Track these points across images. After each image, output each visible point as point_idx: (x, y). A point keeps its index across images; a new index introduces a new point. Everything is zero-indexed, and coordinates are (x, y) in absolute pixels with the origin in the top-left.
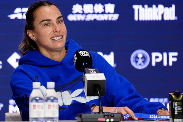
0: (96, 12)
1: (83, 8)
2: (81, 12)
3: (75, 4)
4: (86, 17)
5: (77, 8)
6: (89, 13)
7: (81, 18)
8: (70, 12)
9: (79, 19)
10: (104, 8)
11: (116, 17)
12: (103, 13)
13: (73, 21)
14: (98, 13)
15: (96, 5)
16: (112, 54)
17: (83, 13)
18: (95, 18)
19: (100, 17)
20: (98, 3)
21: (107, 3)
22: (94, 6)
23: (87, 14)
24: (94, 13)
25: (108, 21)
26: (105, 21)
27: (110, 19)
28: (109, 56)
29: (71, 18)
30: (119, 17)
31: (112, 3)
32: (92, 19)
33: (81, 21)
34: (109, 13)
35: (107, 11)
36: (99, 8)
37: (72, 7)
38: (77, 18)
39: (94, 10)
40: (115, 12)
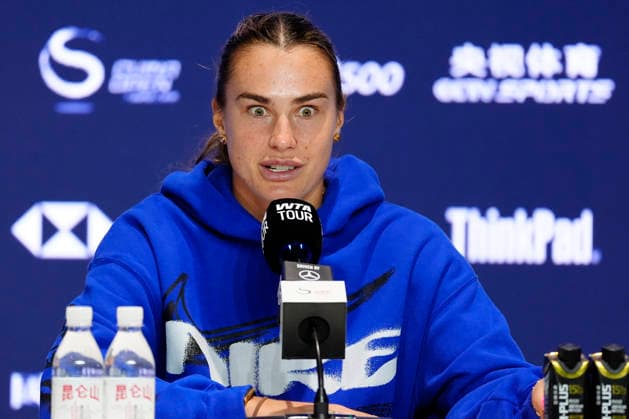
1: (487, 56)
2: (481, 73)
3: (460, 43)
4: (498, 90)
5: (466, 58)
6: (509, 77)
10: (563, 61)
12: (560, 76)
13: (453, 105)
14: (541, 78)
15: (535, 49)
17: (489, 75)
19: (546, 92)
20: (541, 43)
21: (574, 42)
22: (526, 50)
23: (499, 80)
24: (527, 76)
25: (576, 104)
26: (564, 103)
27: (582, 99)
28: (577, 222)
29: (445, 91)
32: (521, 97)
33: (480, 104)
34: (579, 77)
35: (572, 70)
36: (544, 58)
37: (449, 54)
38: (465, 91)
39: (526, 67)
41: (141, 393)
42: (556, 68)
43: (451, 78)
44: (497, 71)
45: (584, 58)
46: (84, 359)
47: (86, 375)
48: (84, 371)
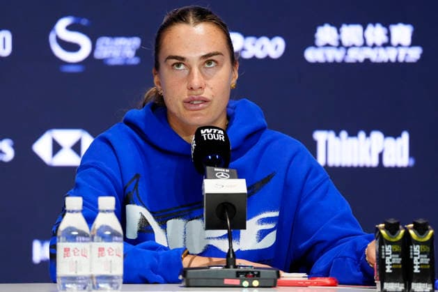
0: (370, 42)
1: (339, 32)
2: (335, 43)
3: (322, 25)
4: (346, 54)
5: (325, 34)
6: (354, 46)
7: (335, 55)
8: (312, 43)
9: (330, 59)
10: (389, 35)
11: (415, 54)
12: (387, 45)
13: (317, 64)
14: (374, 46)
15: (370, 28)
16: (405, 137)
17: (340, 45)
18: (367, 57)
19: (378, 55)
21: (396, 23)
22: (365, 29)
23: (347, 48)
24: (365, 45)
27: (401, 59)
28: (399, 140)
29: (312, 55)
30: (422, 55)
31: (405, 23)
32: (361, 58)
33: (335, 63)
34: (399, 45)
35: (394, 41)
36: (376, 33)
37: (315, 31)
38: (325, 55)
39: (365, 39)
40: (414, 43)
41: (114, 253)
42: (384, 39)
43: (316, 47)
44: (346, 42)
45: (403, 33)
46: (78, 231)
47: (79, 241)
48: (77, 239)
